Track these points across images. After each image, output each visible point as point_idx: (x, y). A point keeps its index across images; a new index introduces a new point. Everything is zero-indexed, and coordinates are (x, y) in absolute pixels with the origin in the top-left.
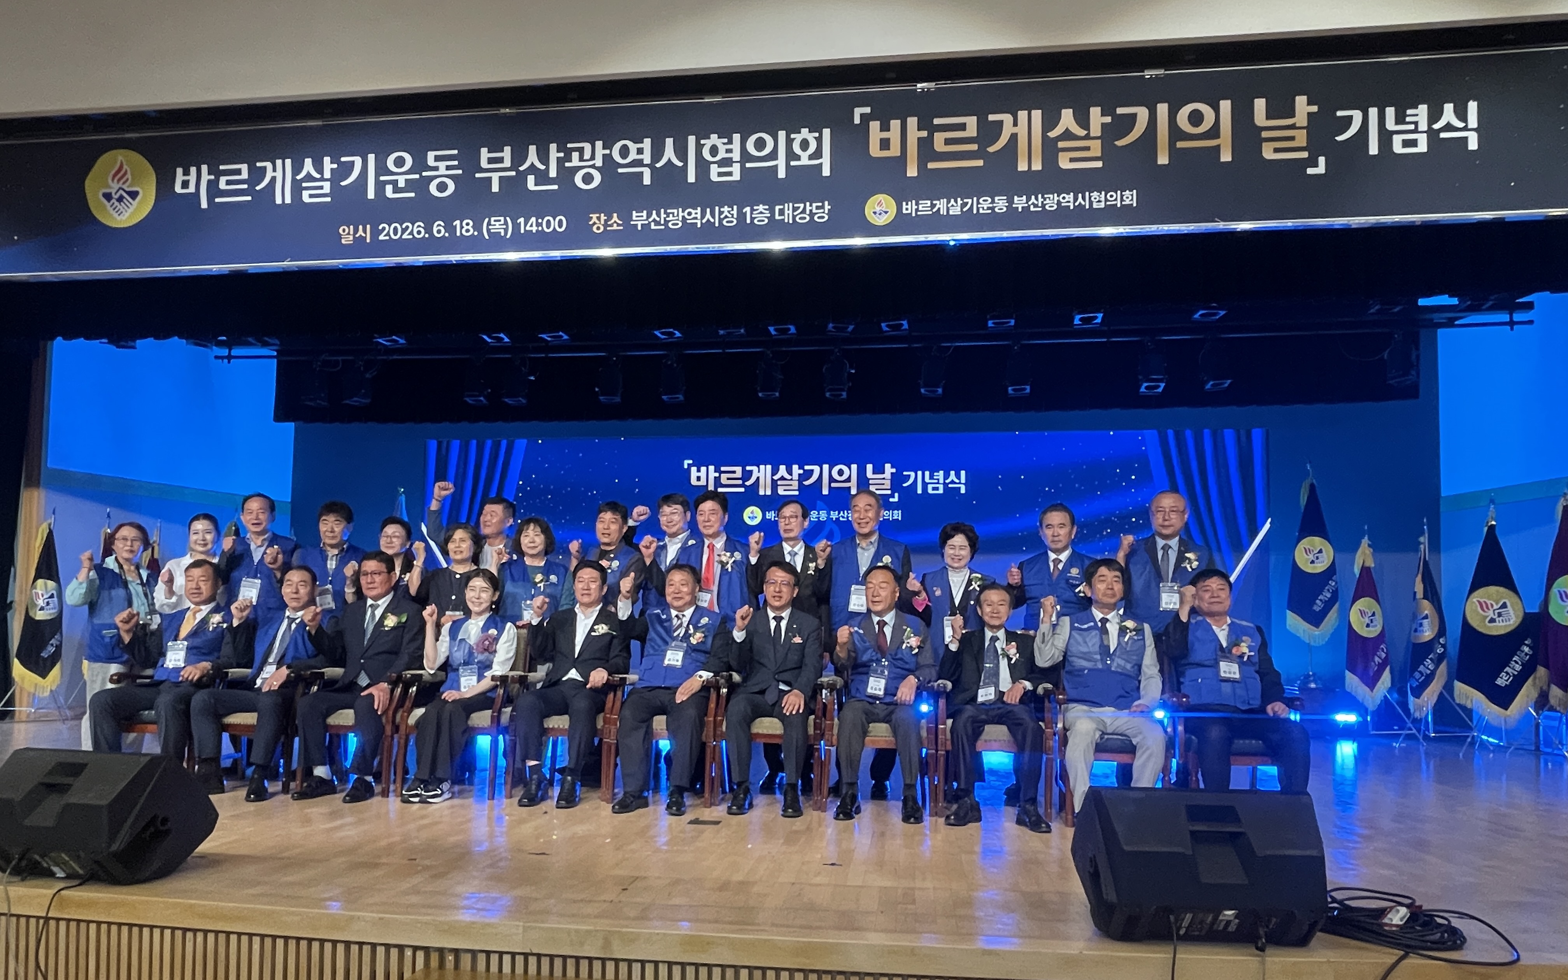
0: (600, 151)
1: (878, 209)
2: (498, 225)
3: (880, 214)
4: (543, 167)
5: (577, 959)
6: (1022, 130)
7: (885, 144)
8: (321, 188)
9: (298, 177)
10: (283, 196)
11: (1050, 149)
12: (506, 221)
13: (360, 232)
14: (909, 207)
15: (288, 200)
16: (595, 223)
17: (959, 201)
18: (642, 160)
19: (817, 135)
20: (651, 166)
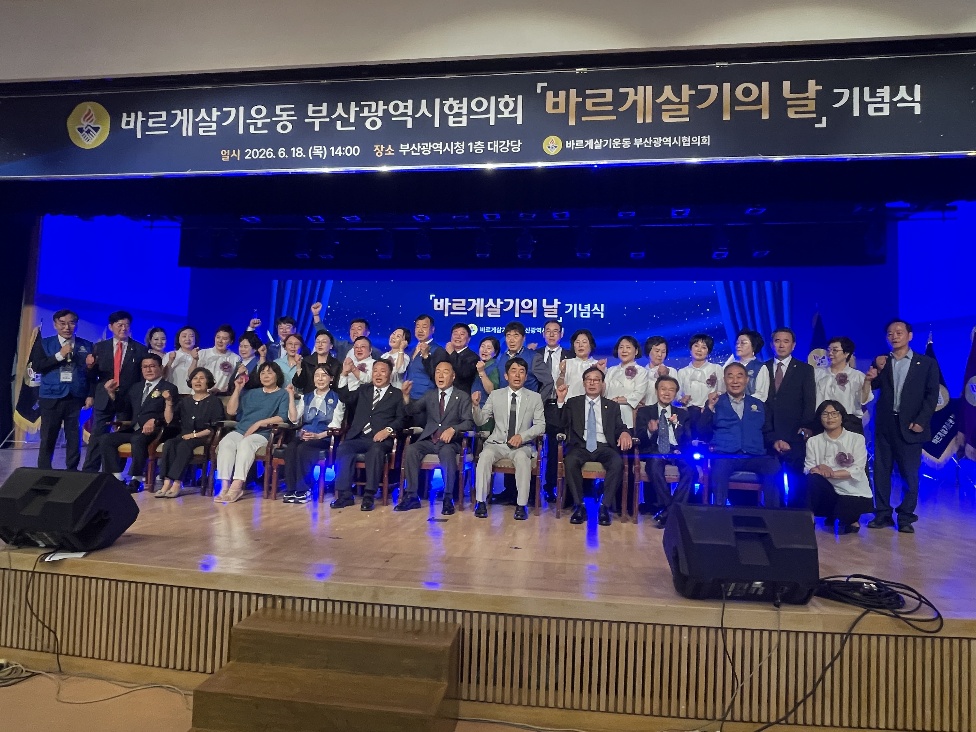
0: (381, 107)
1: (551, 145)
2: (318, 151)
3: (552, 148)
4: (346, 116)
5: (357, 603)
6: (640, 98)
7: (556, 105)
8: (211, 127)
9: (197, 120)
10: (187, 131)
11: (657, 110)
12: (323, 148)
13: (234, 154)
14: (570, 144)
15: (190, 134)
16: (377, 151)
17: (601, 141)
18: (407, 113)
19: (514, 99)
20: (412, 117)
